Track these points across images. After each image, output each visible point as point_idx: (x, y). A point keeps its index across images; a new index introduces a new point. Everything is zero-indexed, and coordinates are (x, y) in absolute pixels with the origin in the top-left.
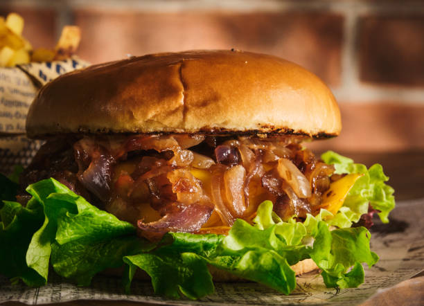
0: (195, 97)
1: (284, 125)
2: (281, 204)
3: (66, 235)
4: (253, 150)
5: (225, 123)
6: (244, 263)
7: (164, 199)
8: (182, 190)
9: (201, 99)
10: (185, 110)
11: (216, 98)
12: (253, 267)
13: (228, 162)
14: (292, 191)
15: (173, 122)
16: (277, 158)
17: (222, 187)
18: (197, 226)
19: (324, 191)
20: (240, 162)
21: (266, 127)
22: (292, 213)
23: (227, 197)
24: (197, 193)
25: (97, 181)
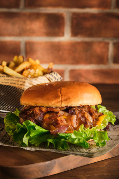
0: (64, 98)
1: (86, 104)
2: (85, 124)
3: (33, 135)
4: (79, 110)
5: (71, 105)
6: (76, 142)
7: (56, 124)
8: (61, 122)
9: (65, 99)
10: (62, 102)
11: (69, 98)
12: (78, 142)
13: (72, 114)
14: (88, 121)
15: (58, 105)
16: (85, 112)
17: (71, 121)
18: (65, 131)
19: (97, 120)
20: (75, 114)
21: (82, 105)
22: (88, 127)
23: (72, 123)
24: (65, 122)
25: (40, 119)
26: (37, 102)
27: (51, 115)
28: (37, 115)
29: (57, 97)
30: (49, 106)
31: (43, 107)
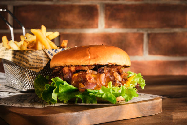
0: (92, 56)
1: (115, 63)
2: (114, 82)
3: (61, 90)
4: (107, 70)
5: (100, 63)
6: (104, 96)
7: (85, 81)
8: (89, 79)
9: (94, 57)
10: (90, 60)
11: (97, 57)
12: (106, 97)
13: (101, 73)
14: (117, 79)
15: (87, 63)
16: (113, 72)
17: (100, 79)
18: (93, 88)
19: (126, 80)
20: (104, 72)
21: (110, 64)
22: (117, 85)
24: (93, 80)
25: (68, 77)
26: (65, 61)
27: (80, 73)
28: (66, 74)
29: (86, 55)
30: (77, 65)
31: (72, 66)
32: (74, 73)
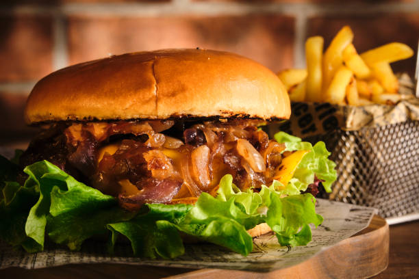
0: (165, 88)
1: (242, 111)
2: (240, 177)
4: (216, 132)
6: (208, 231)
7: (140, 174)
8: (156, 167)
9: (171, 90)
10: (157, 100)
11: (183, 89)
12: (216, 234)
13: (194, 143)
14: (249, 166)
15: (147, 111)
16: (236, 139)
17: (190, 164)
18: (169, 198)
19: (276, 165)
20: (205, 142)
21: (226, 113)
22: (249, 186)
23: (195, 171)
24: (168, 169)
25: (84, 161)
26: (74, 104)
27: (125, 147)
28: (75, 149)
29: (144, 85)
30: (114, 117)
31: (96, 120)
32: (103, 143)
